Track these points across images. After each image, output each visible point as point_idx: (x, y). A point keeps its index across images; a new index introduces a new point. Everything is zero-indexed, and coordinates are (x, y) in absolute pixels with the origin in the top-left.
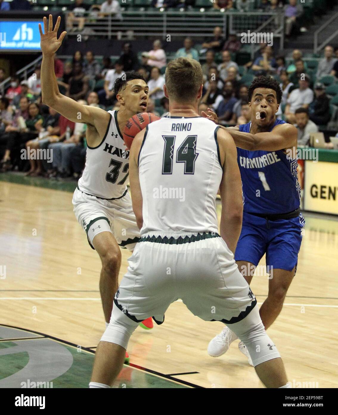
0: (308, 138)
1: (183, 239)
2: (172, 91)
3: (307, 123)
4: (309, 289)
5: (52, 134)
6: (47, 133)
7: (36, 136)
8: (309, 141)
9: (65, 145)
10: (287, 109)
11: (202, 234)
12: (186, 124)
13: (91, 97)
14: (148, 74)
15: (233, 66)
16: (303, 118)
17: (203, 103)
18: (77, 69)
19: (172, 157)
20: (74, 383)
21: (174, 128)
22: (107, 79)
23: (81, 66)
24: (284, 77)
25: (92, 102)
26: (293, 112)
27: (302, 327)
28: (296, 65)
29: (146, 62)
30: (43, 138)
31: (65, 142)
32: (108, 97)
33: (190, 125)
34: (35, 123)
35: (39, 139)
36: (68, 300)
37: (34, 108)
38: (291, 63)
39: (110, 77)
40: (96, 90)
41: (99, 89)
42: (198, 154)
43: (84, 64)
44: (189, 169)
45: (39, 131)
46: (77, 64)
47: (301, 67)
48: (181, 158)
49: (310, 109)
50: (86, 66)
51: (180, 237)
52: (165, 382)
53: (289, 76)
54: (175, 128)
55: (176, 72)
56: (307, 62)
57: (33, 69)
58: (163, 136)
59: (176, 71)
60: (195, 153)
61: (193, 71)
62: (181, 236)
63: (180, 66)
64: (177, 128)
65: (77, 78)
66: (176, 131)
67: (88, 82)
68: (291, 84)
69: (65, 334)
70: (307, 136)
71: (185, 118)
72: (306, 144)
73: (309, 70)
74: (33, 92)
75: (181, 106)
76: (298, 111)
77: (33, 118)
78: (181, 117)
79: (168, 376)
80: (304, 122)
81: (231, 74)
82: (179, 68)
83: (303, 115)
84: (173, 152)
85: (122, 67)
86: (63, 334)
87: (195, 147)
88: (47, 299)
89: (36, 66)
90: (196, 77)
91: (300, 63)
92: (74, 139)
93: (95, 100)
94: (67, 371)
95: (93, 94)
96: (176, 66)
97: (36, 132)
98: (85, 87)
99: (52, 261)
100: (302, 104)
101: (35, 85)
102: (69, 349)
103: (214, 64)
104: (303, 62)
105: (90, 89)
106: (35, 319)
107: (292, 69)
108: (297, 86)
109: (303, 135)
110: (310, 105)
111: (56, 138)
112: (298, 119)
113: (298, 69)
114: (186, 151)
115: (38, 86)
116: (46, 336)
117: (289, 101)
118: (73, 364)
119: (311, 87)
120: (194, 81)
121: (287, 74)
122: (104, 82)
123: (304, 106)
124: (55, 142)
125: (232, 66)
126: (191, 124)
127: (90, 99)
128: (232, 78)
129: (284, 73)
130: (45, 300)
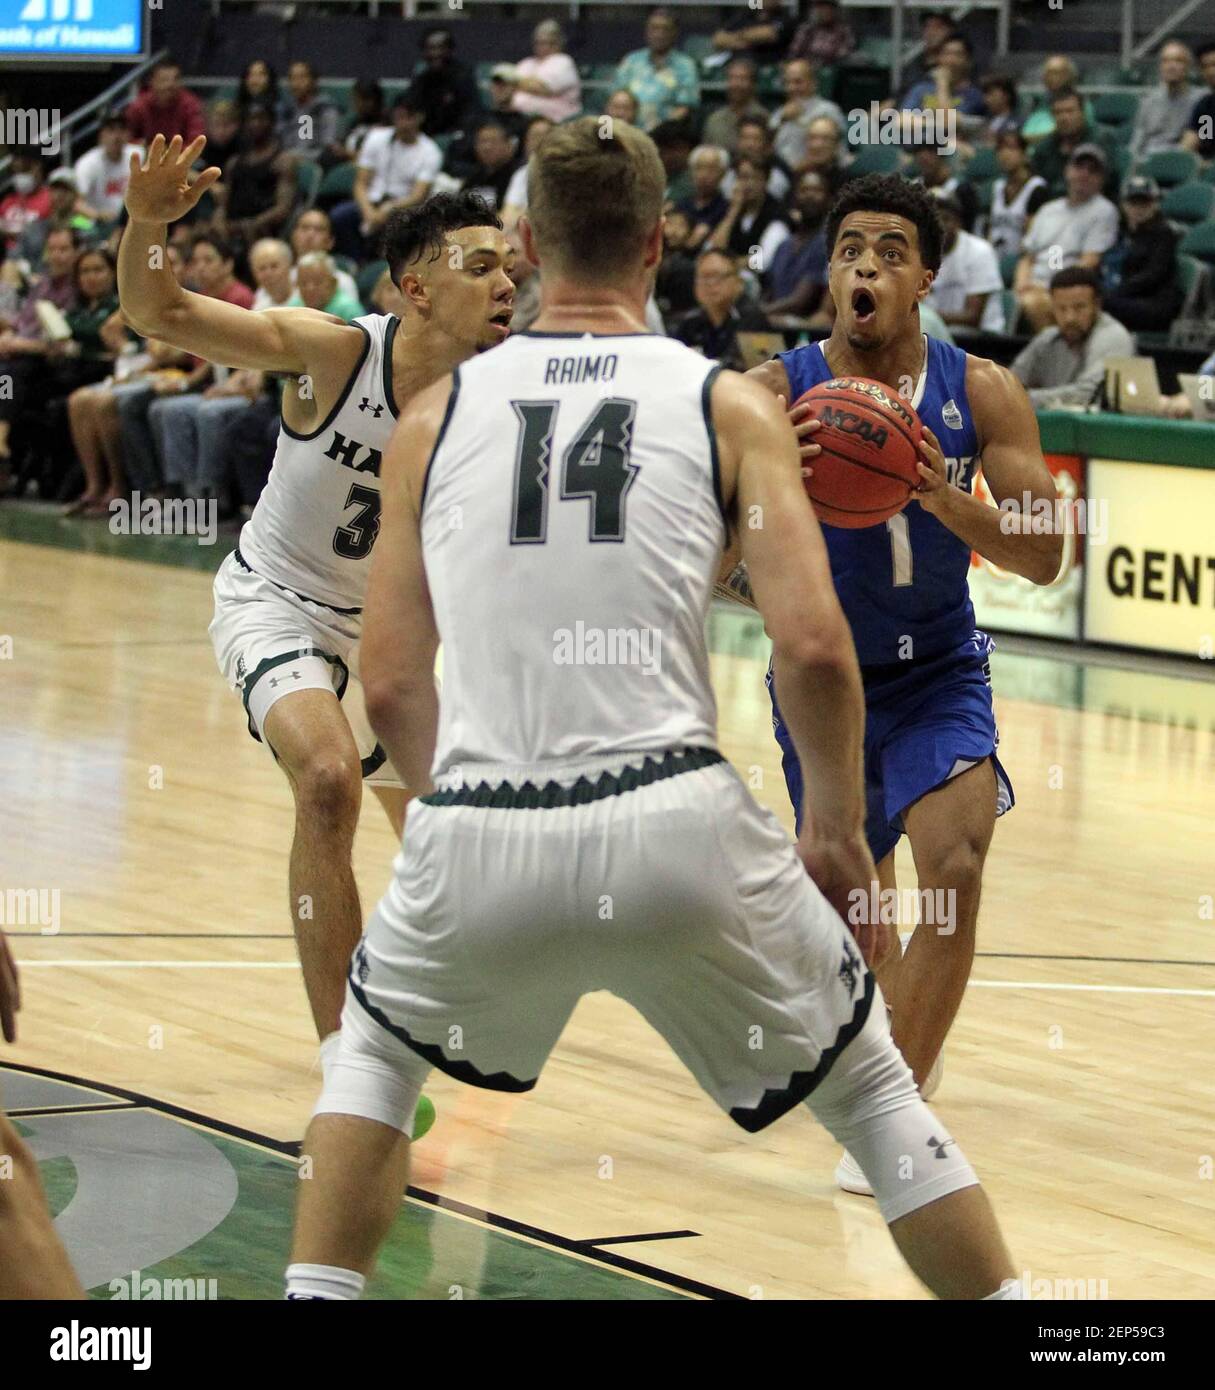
0: (1098, 379)
1: (591, 787)
2: (553, 240)
3: (1093, 323)
4: (1103, 927)
5: (163, 364)
6: (144, 360)
7: (106, 370)
8: (1102, 385)
9: (209, 405)
10: (1022, 273)
11: (659, 759)
12: (599, 359)
13: (306, 227)
14: (514, 141)
15: (824, 116)
16: (1078, 307)
17: (716, 250)
18: (255, 124)
19: (546, 480)
20: (242, 1271)
21: (554, 372)
22: (364, 161)
23: (270, 114)
24: (1011, 155)
25: (309, 247)
26: (1045, 284)
27: (1079, 1067)
28: (1055, 113)
29: (508, 101)
30: (129, 379)
31: (210, 391)
32: (366, 228)
33: (611, 361)
34: (102, 321)
35: (116, 383)
36: (222, 970)
37: (97, 269)
38: (1037, 103)
39: (374, 156)
40: (325, 203)
41: (335, 199)
42: (638, 469)
43: (280, 107)
44: (607, 524)
45: (116, 352)
46: (255, 108)
47: (1072, 118)
48: (576, 482)
49: (1105, 270)
50: (289, 115)
51: (582, 781)
52: (572, 1267)
53: (1031, 151)
54: (559, 374)
55: (567, 171)
56: (1095, 97)
57: (95, 126)
58: (512, 403)
59: (568, 165)
60: (629, 465)
61: (628, 166)
62: (586, 774)
63: (582, 148)
64: (564, 371)
65: (254, 158)
66: (562, 381)
67: (296, 175)
68: (1036, 182)
69: (210, 1093)
70: (1094, 370)
71: (595, 336)
72: (1092, 401)
73: (1103, 130)
74: (93, 212)
75: (583, 293)
76: (1061, 280)
77: (94, 304)
78: (578, 335)
79: (585, 1247)
80: (1082, 317)
81: (817, 143)
82: (578, 154)
83: (1081, 292)
84: (547, 461)
85: (419, 118)
86: (200, 1092)
87: (628, 444)
88: (141, 964)
89: (103, 113)
90: (638, 188)
91: (1070, 103)
92: (243, 382)
93: (319, 238)
94: (216, 1229)
95: (314, 217)
96: (567, 149)
97: (106, 357)
98: (284, 191)
99: (162, 825)
100: (1078, 255)
101: (101, 187)
102: (224, 1148)
103: (755, 109)
104: (1081, 99)
105: (301, 198)
106: (100, 1038)
107: (1040, 126)
108: (1059, 187)
109: (1081, 366)
110: (1104, 257)
111: (176, 378)
112: (1063, 308)
113: (1061, 124)
114: (593, 456)
115: (113, 188)
116: (141, 1101)
117: (1028, 242)
118: (236, 1203)
119: (1111, 191)
120: (630, 203)
121: (1023, 143)
122: (353, 175)
123: (1085, 262)
124: (173, 392)
125: (820, 115)
126: (615, 358)
127: (300, 236)
128: (821, 159)
129: (1011, 139)
130: (137, 969)
